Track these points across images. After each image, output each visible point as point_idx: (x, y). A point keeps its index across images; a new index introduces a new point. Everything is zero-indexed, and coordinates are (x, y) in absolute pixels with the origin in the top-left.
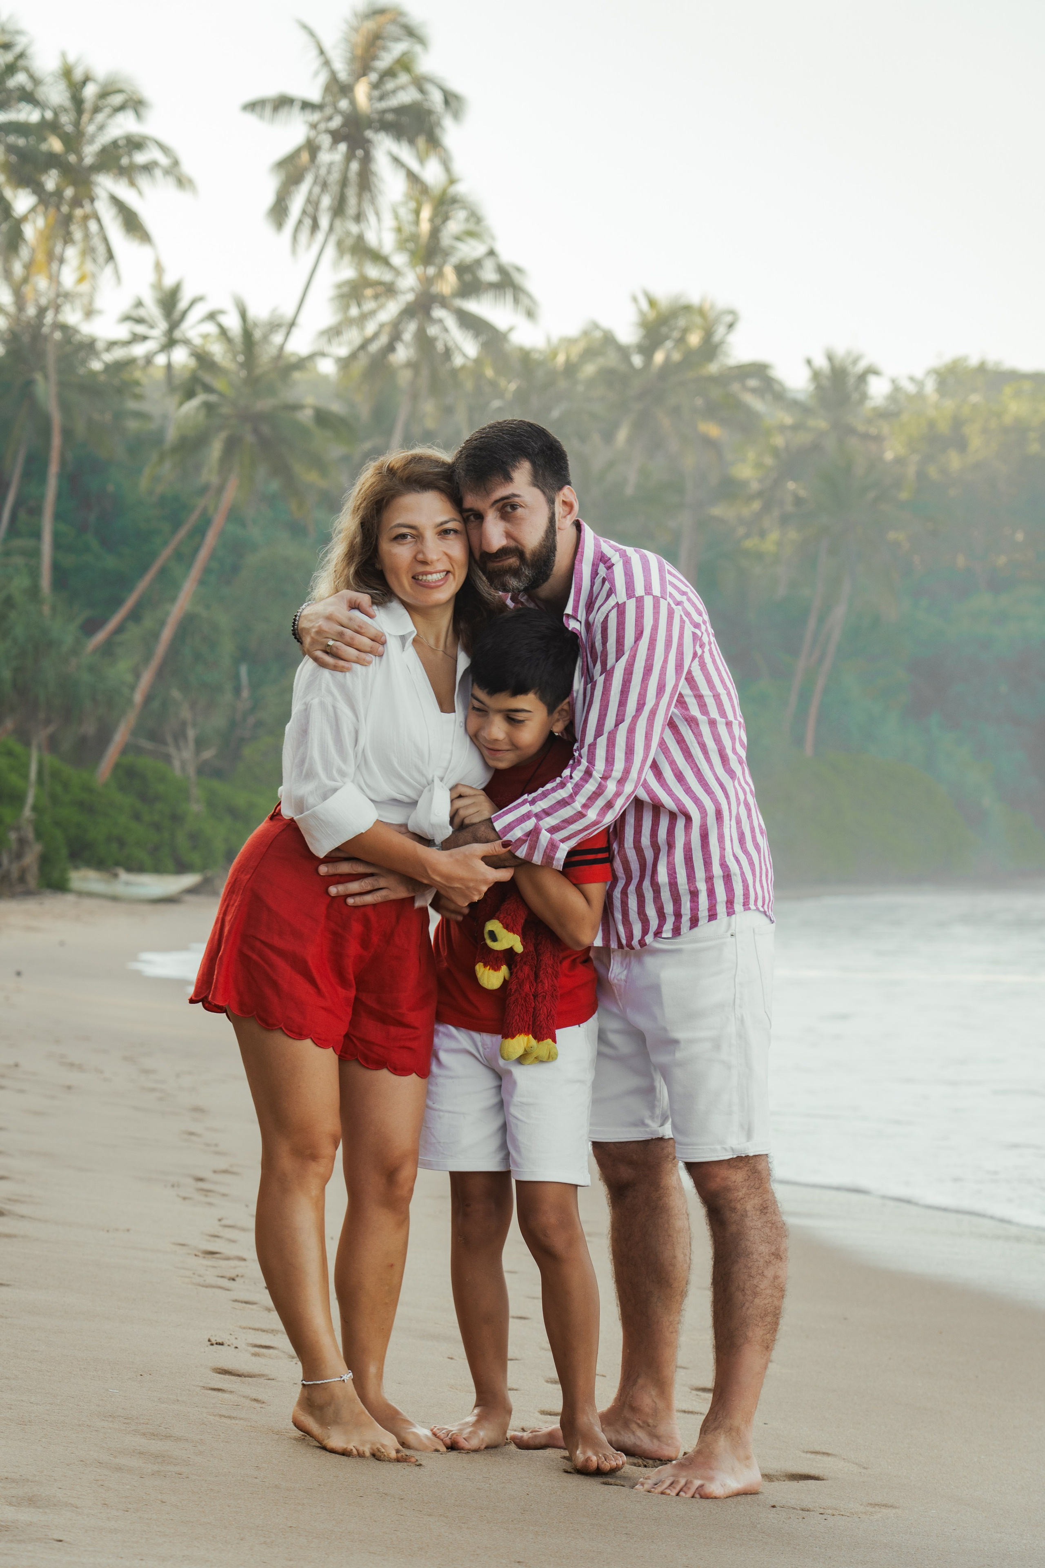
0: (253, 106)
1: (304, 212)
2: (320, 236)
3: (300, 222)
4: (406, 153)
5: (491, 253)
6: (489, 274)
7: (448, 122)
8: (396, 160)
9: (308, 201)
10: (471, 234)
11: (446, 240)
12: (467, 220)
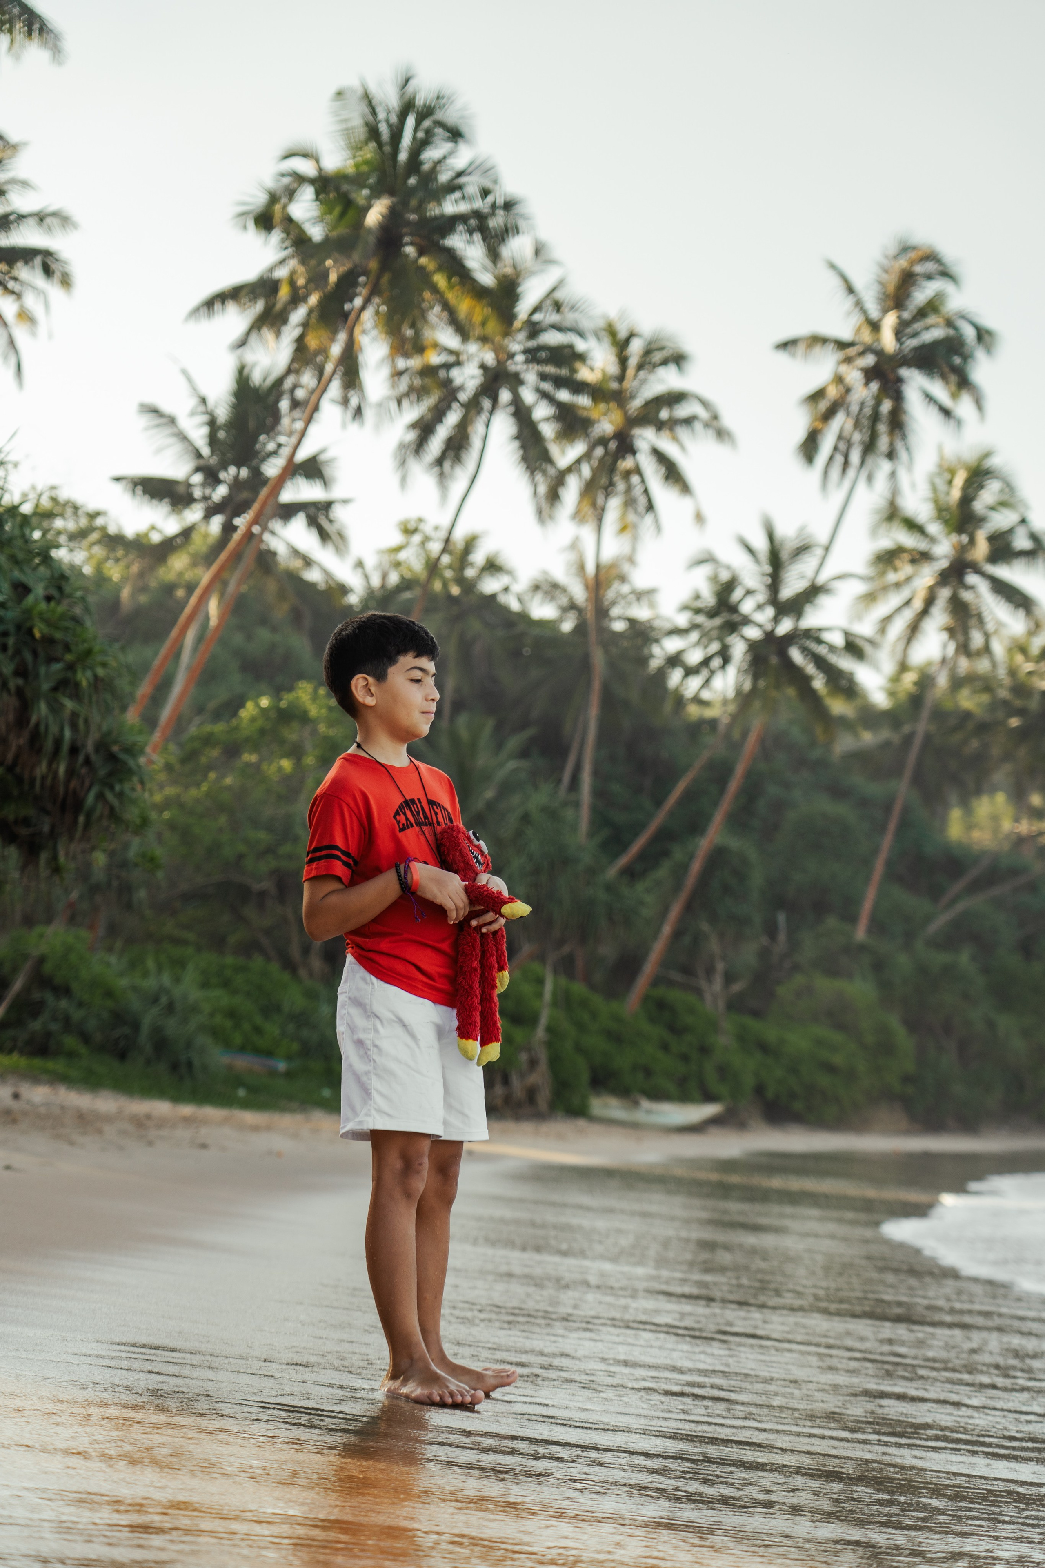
0: (786, 345)
1: (836, 449)
2: (851, 473)
3: (831, 458)
4: (939, 390)
5: (1023, 521)
6: (1022, 542)
7: (980, 355)
8: (929, 398)
9: (840, 437)
10: (1004, 504)
11: (979, 506)
12: (1001, 491)
